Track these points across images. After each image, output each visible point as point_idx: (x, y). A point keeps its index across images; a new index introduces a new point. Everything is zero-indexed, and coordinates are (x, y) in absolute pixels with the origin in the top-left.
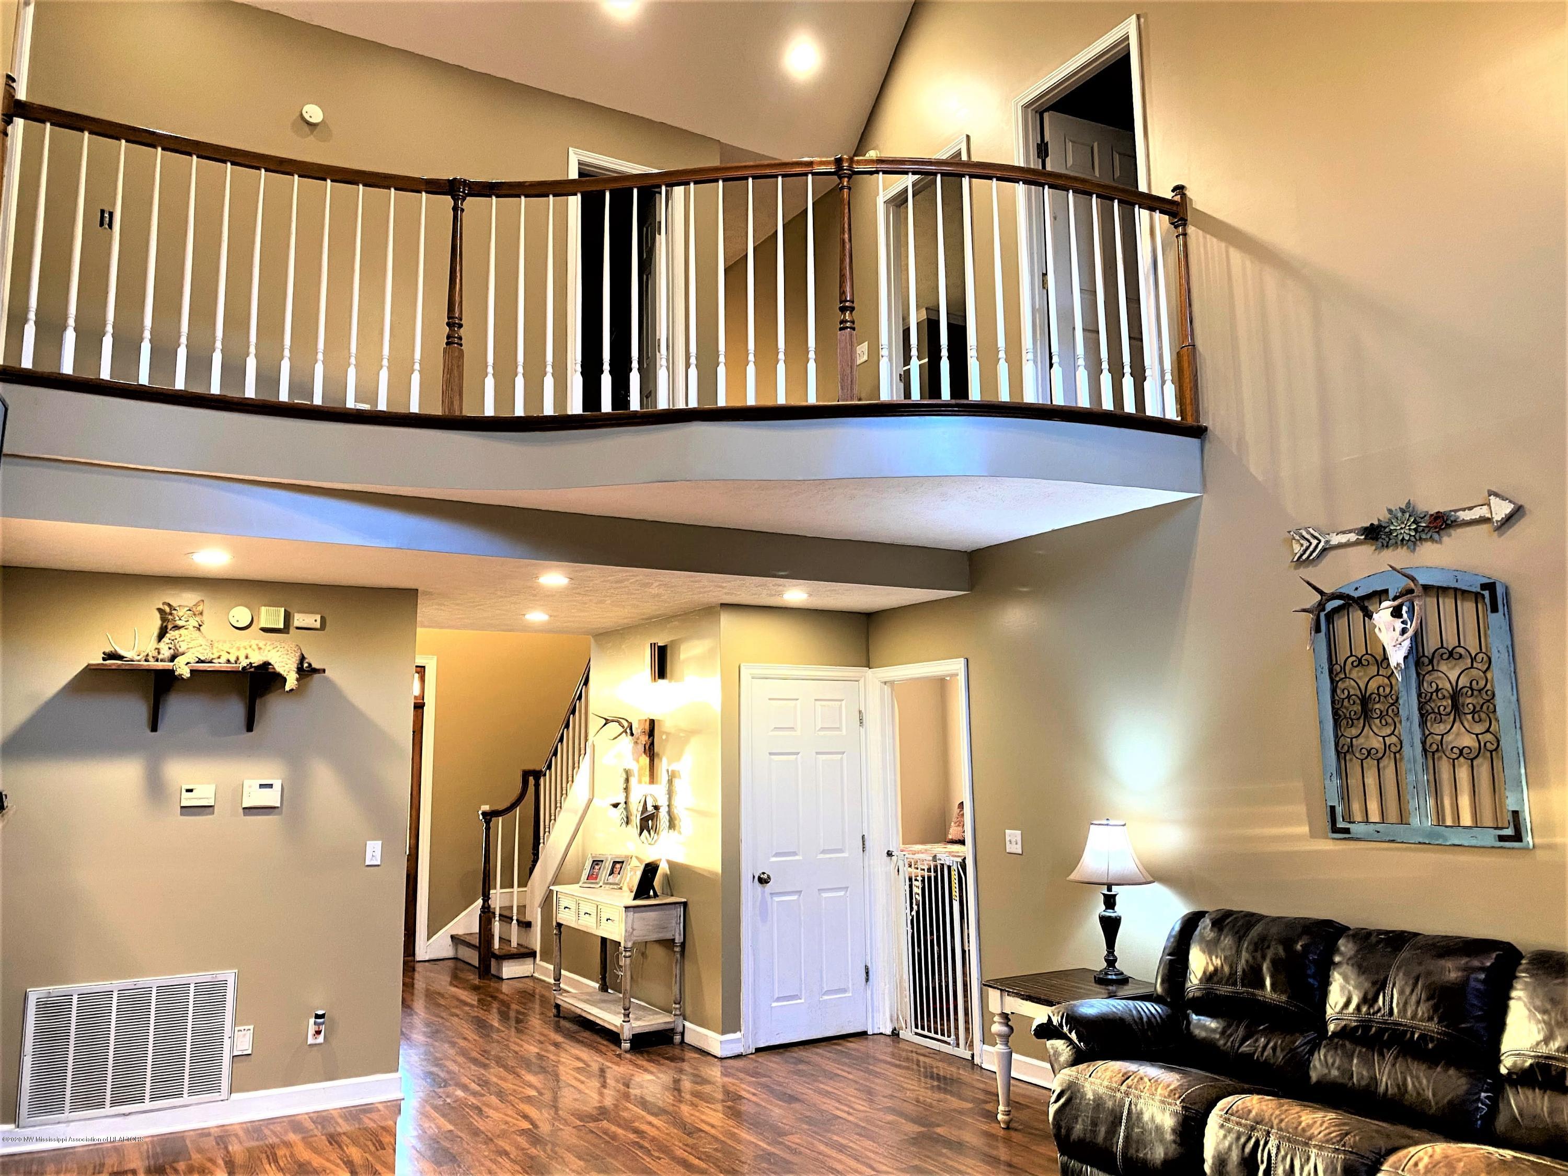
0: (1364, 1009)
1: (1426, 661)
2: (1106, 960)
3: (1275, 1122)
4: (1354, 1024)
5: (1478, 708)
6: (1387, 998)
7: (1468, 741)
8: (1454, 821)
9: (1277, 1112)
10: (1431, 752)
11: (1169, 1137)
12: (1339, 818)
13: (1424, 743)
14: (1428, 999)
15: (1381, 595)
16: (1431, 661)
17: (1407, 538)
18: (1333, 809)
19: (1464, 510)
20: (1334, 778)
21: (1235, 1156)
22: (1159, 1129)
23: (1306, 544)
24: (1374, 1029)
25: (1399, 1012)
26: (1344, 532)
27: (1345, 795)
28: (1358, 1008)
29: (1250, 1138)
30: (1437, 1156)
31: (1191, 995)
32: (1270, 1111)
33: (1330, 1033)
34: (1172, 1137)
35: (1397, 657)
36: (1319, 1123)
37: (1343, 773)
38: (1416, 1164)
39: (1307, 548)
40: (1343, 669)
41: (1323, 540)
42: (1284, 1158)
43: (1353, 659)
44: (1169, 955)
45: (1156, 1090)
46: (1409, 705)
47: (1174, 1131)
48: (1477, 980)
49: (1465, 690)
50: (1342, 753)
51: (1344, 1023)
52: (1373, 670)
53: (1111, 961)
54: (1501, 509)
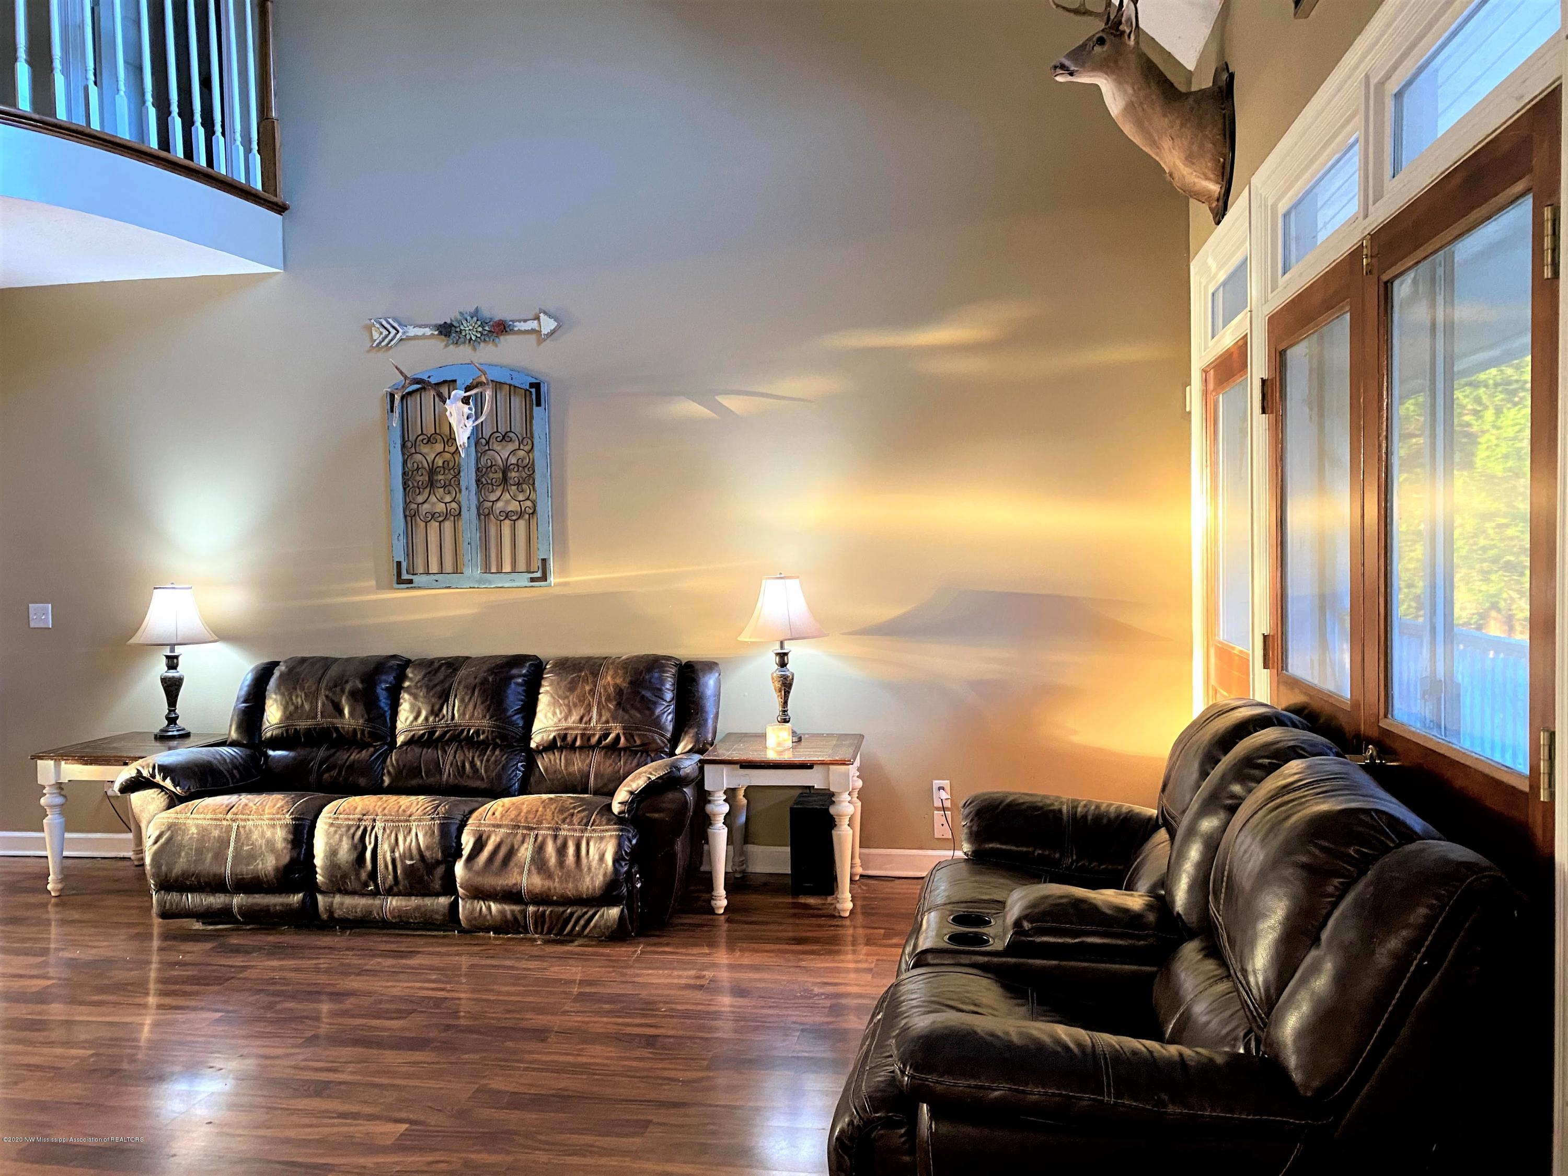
0: (431, 719)
1: (484, 441)
2: (167, 718)
3: (379, 811)
4: (422, 732)
5: (521, 481)
6: (450, 708)
7: (514, 506)
8: (497, 568)
9: (379, 803)
10: (484, 514)
11: (280, 844)
12: (404, 571)
13: (478, 509)
14: (482, 703)
16: (488, 443)
17: (473, 338)
18: (399, 564)
19: (520, 321)
20: (401, 538)
21: (345, 845)
22: (270, 844)
23: (385, 333)
24: (437, 734)
25: (459, 716)
26: (420, 326)
27: (410, 552)
28: (426, 719)
29: (359, 827)
30: (507, 805)
31: (269, 734)
32: (373, 804)
33: (399, 744)
34: (284, 845)
35: (462, 436)
36: (415, 803)
37: (409, 534)
38: (494, 814)
39: (386, 336)
40: (414, 445)
41: (401, 331)
42: (389, 836)
43: (421, 438)
44: (245, 702)
45: (263, 811)
46: (468, 477)
47: (285, 839)
49: (512, 467)
50: (410, 516)
51: (412, 733)
52: (439, 447)
53: (172, 720)
54: (548, 325)
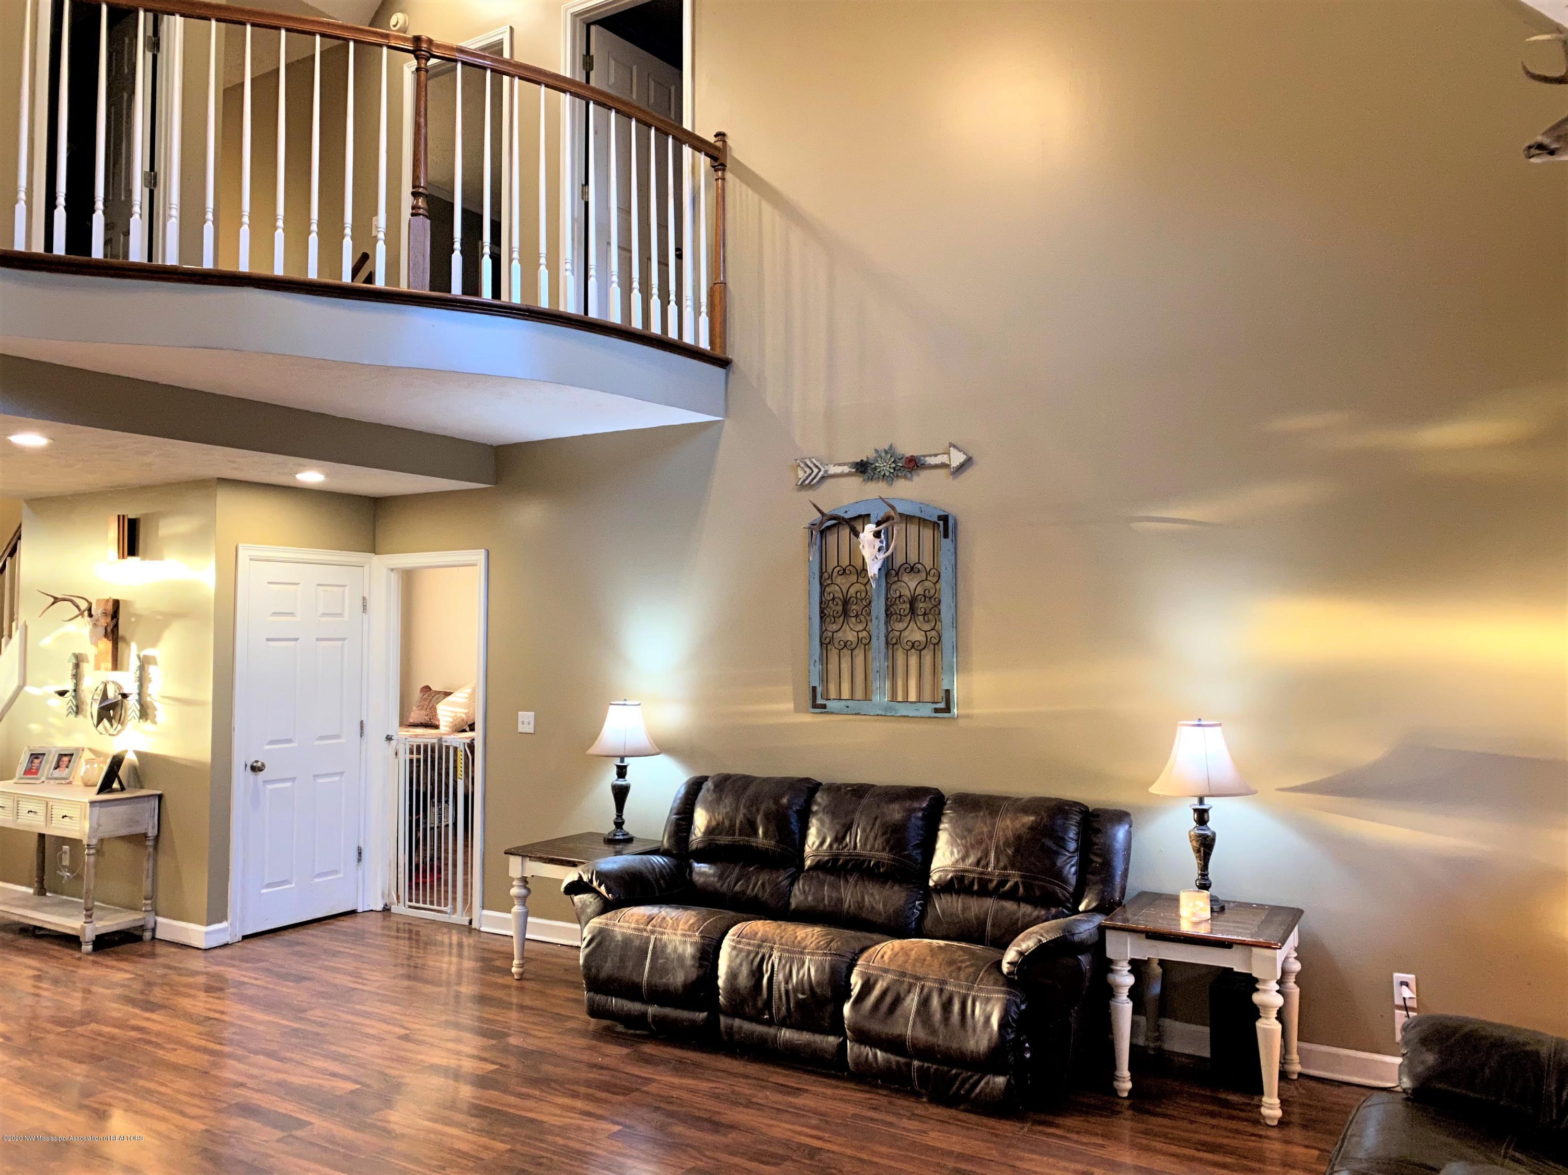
0: (835, 846)
1: (893, 573)
2: (616, 823)
3: (777, 939)
4: (827, 858)
5: (927, 612)
6: (853, 837)
7: (918, 636)
8: (903, 699)
9: (778, 931)
10: (891, 644)
11: (689, 962)
12: (819, 696)
13: (886, 637)
14: (883, 835)
15: (865, 518)
16: (897, 574)
17: (887, 474)
18: (814, 689)
19: (930, 456)
20: (817, 664)
21: (745, 971)
22: (681, 958)
23: (809, 471)
24: (841, 861)
25: (861, 846)
26: (840, 465)
27: (824, 678)
28: (831, 846)
29: (757, 953)
30: (897, 949)
31: (694, 847)
32: (772, 931)
33: (806, 868)
34: (692, 963)
35: (873, 569)
36: (810, 935)
37: (824, 660)
38: (882, 957)
39: (810, 475)
40: (830, 577)
41: (823, 470)
42: (784, 966)
43: (838, 569)
44: (677, 814)
45: (678, 926)
46: (878, 607)
47: (693, 957)
48: (917, 818)
49: (920, 597)
50: (825, 644)
51: (818, 858)
52: (854, 578)
53: (619, 824)
54: (957, 458)
